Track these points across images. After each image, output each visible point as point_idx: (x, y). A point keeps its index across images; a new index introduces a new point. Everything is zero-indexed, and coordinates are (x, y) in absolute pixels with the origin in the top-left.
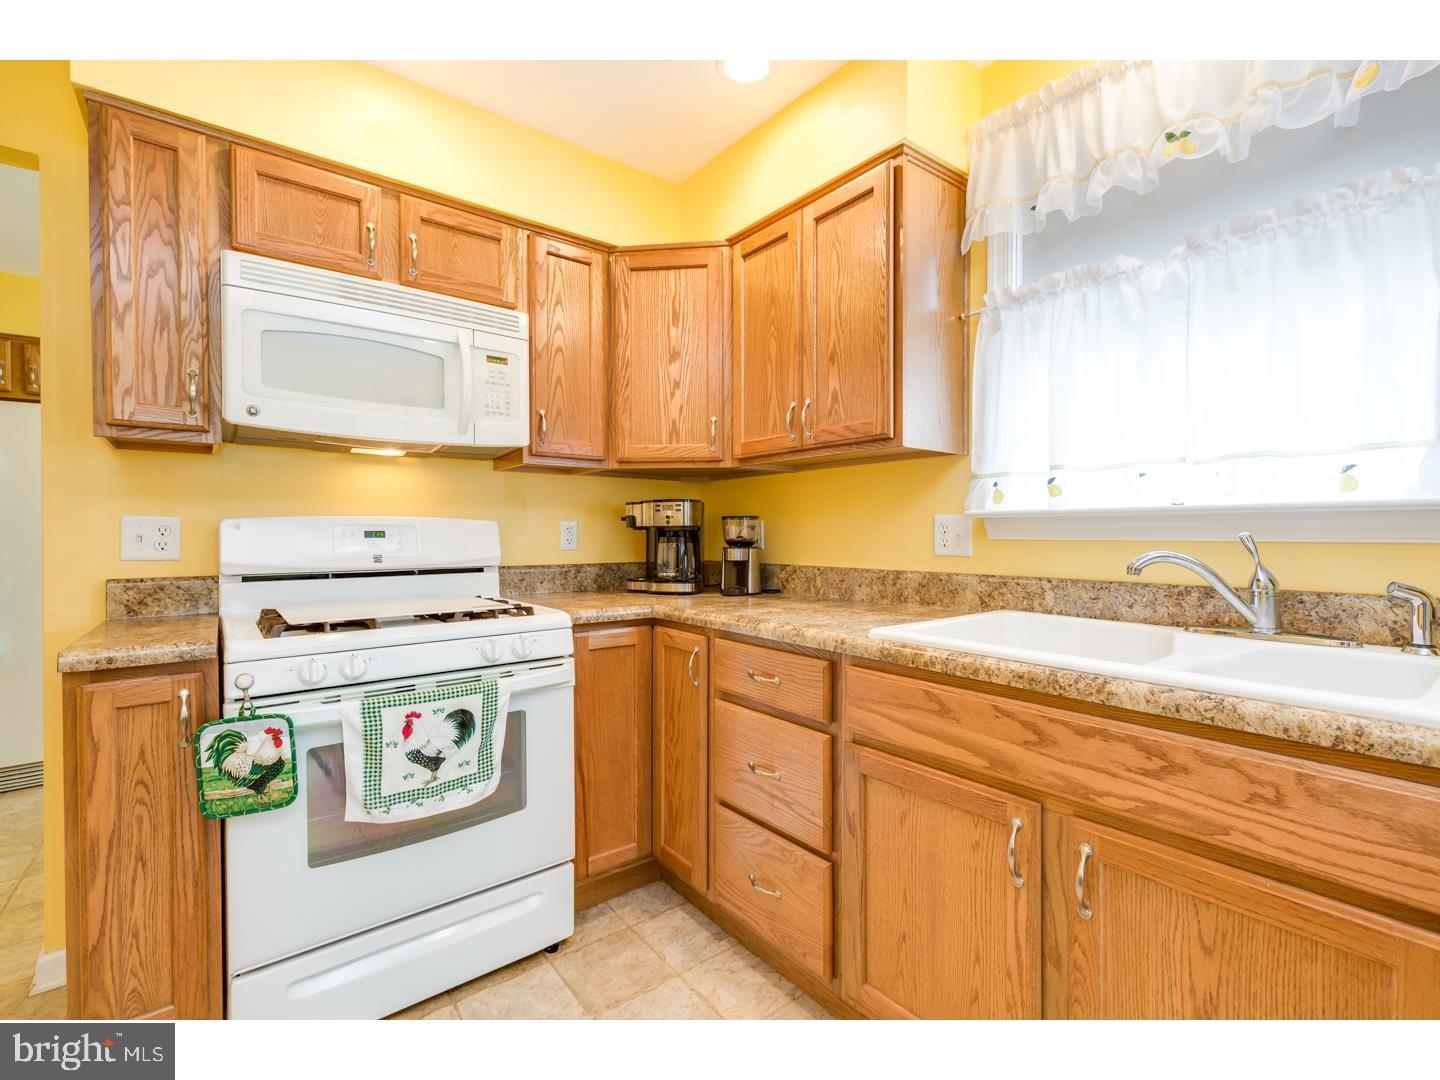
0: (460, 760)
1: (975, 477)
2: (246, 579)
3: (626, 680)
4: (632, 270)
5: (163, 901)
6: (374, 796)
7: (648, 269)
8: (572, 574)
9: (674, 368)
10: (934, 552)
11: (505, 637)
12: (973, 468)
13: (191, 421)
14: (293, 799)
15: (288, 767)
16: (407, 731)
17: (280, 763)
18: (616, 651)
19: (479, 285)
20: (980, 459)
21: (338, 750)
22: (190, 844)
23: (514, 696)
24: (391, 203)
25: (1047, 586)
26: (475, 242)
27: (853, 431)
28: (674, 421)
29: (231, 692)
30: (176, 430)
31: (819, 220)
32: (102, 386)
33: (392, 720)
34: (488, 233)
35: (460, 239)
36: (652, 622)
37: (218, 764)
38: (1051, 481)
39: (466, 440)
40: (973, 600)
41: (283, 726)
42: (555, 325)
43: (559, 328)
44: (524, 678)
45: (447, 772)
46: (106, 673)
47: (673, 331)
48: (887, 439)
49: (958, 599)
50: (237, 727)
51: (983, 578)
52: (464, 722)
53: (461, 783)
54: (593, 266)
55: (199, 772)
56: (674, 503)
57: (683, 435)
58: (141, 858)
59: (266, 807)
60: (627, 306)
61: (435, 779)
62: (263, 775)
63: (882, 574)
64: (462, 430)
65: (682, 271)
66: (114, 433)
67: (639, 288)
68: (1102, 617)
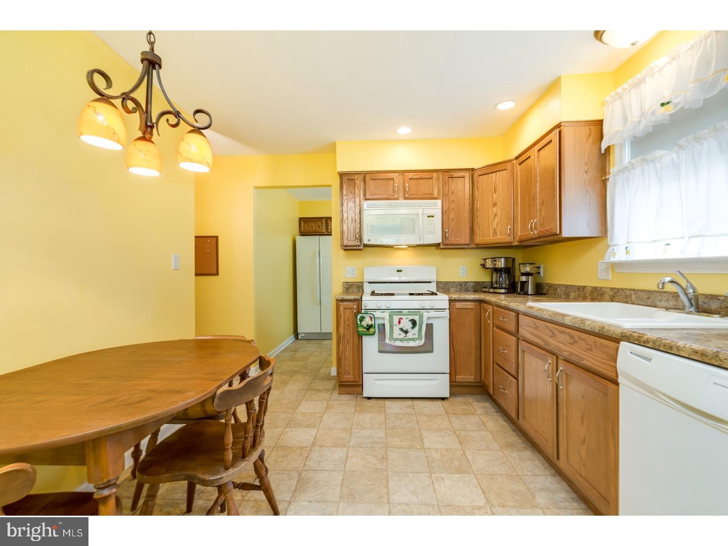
0: (413, 333)
1: (609, 246)
2: (369, 283)
3: (470, 320)
4: (480, 175)
5: (351, 352)
6: (391, 338)
7: (485, 174)
8: (463, 285)
9: (495, 209)
10: (597, 278)
11: (428, 301)
12: (609, 242)
13: (357, 244)
14: (374, 334)
15: (373, 326)
16: (399, 322)
17: (372, 325)
18: (466, 310)
19: (426, 194)
20: (612, 239)
21: (384, 325)
22: (356, 341)
23: (428, 318)
24: (401, 177)
26: (425, 180)
27: (547, 231)
28: (495, 229)
29: (363, 308)
30: (355, 246)
31: (539, 151)
32: (342, 238)
33: (396, 319)
34: (428, 177)
35: (421, 181)
36: (481, 301)
37: (361, 323)
38: (627, 248)
39: (421, 243)
41: (372, 316)
42: (451, 200)
43: (453, 201)
44: (432, 314)
45: (410, 335)
46: (342, 300)
47: (494, 195)
48: (557, 234)
50: (364, 315)
51: (612, 289)
52: (414, 323)
53: (413, 340)
54: (466, 177)
55: (357, 324)
56: (497, 259)
57: (498, 233)
58: (348, 341)
59: (369, 335)
60: (477, 189)
61: (406, 336)
62: (369, 327)
63: (579, 287)
64: (420, 240)
65: (498, 173)
66: (344, 248)
67: (482, 181)
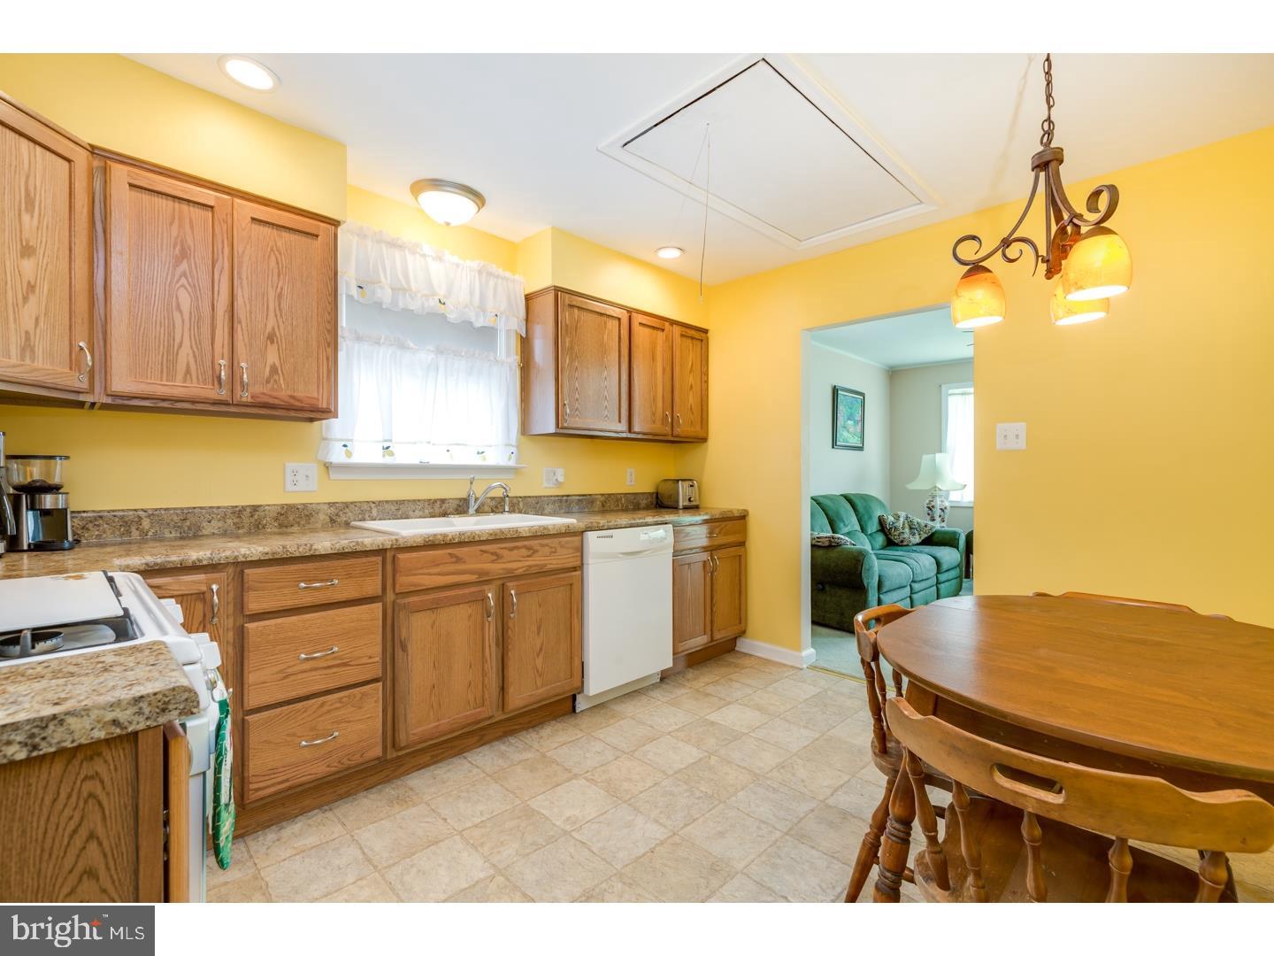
1: (324, 439)
9: (29, 265)
10: (284, 488)
12: (323, 433)
20: (329, 428)
25: (373, 505)
28: (28, 334)
31: (255, 220)
40: (324, 519)
49: (312, 520)
63: (238, 509)
65: (40, 150)
68: (402, 518)
